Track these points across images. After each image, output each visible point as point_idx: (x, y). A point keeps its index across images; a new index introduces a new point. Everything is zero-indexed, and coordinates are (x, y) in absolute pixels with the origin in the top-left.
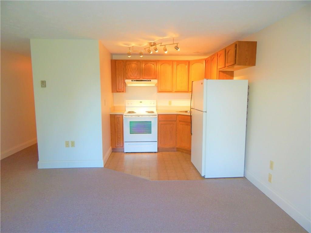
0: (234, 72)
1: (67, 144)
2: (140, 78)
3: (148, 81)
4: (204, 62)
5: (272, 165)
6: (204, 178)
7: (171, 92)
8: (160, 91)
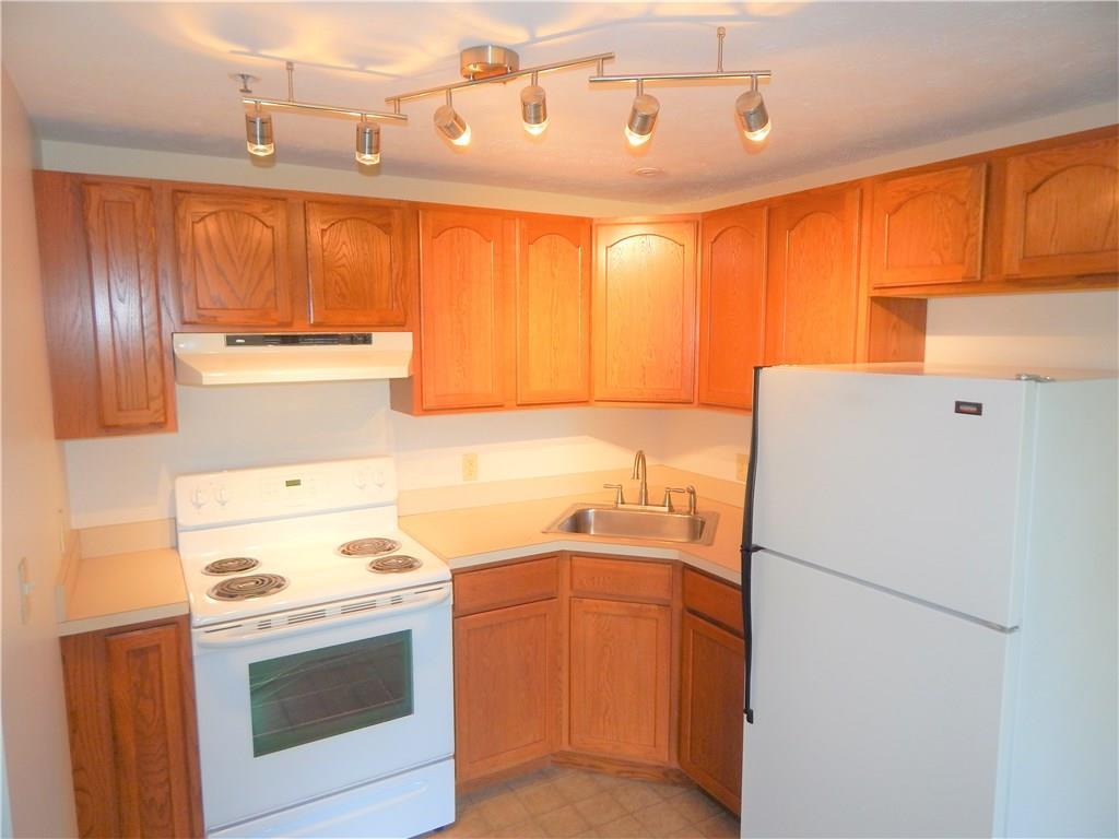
0: (929, 302)
2: (289, 325)
3: (352, 340)
4: (687, 237)
7: (491, 407)
8: (431, 403)
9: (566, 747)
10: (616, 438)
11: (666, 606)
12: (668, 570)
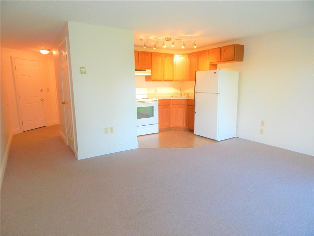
0: (217, 65)
1: (106, 131)
3: (144, 70)
4: (187, 56)
5: (263, 123)
6: (217, 141)
7: (161, 80)
8: (153, 79)
9: (172, 127)
10: (176, 88)
11: (185, 105)
12: (185, 100)
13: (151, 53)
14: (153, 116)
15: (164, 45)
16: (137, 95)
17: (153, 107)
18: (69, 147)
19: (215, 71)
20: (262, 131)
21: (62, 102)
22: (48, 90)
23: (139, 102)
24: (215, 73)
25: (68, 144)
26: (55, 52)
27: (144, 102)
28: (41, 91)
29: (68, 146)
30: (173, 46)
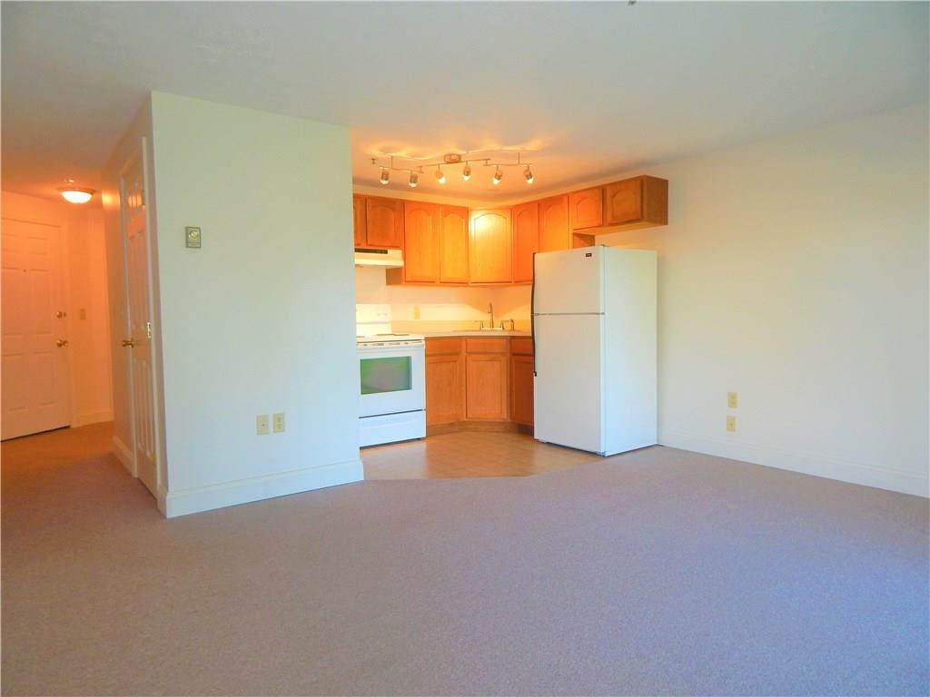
0: (597, 237)
1: (262, 425)
3: (381, 252)
4: (508, 215)
5: (733, 400)
6: (602, 456)
7: (431, 283)
8: (408, 279)
9: (465, 420)
10: (477, 305)
11: (503, 354)
12: (505, 341)
13: (403, 203)
14: (408, 387)
15: (440, 175)
16: (360, 323)
17: (408, 359)
18: (142, 484)
19: (589, 249)
20: (731, 424)
21: (125, 341)
22: (83, 315)
23: (365, 343)
24: (589, 255)
25: (136, 475)
26: (108, 199)
27: (381, 343)
28: (60, 316)
29: (138, 479)
30: (466, 178)
